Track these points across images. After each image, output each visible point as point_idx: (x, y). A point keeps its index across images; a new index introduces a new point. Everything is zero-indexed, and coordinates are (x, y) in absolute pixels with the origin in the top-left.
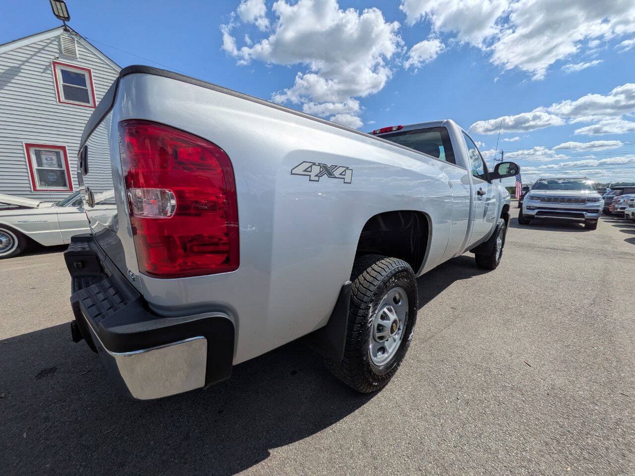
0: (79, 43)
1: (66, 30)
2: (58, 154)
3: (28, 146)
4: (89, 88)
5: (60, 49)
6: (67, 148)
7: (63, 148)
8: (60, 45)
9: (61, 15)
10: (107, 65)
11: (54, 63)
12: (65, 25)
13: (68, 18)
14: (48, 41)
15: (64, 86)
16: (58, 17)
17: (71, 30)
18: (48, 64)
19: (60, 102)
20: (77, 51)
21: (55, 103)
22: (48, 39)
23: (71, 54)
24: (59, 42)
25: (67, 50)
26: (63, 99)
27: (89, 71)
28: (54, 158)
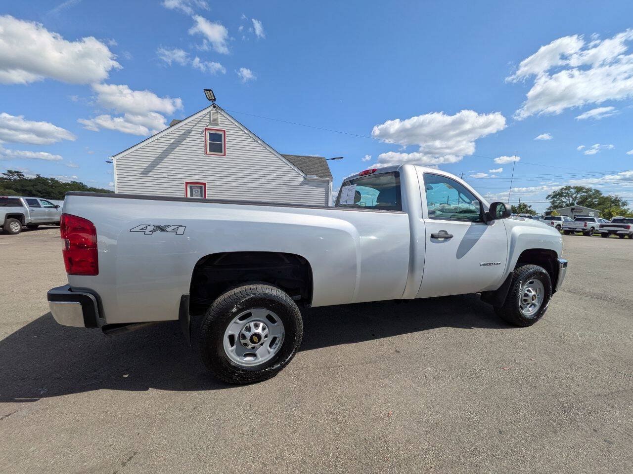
0: (220, 114)
1: (214, 107)
2: (201, 187)
3: (187, 183)
4: (223, 143)
5: (210, 120)
6: (206, 184)
7: (204, 184)
8: (210, 118)
9: (211, 98)
10: (236, 125)
11: (206, 129)
12: (213, 104)
13: (215, 100)
14: (201, 118)
15: (210, 144)
16: (209, 100)
17: (217, 107)
18: (202, 130)
19: (206, 154)
20: (219, 120)
21: (203, 155)
22: (200, 116)
23: (215, 122)
24: (210, 115)
25: (214, 120)
26: (208, 152)
27: (224, 131)
28: (199, 190)
